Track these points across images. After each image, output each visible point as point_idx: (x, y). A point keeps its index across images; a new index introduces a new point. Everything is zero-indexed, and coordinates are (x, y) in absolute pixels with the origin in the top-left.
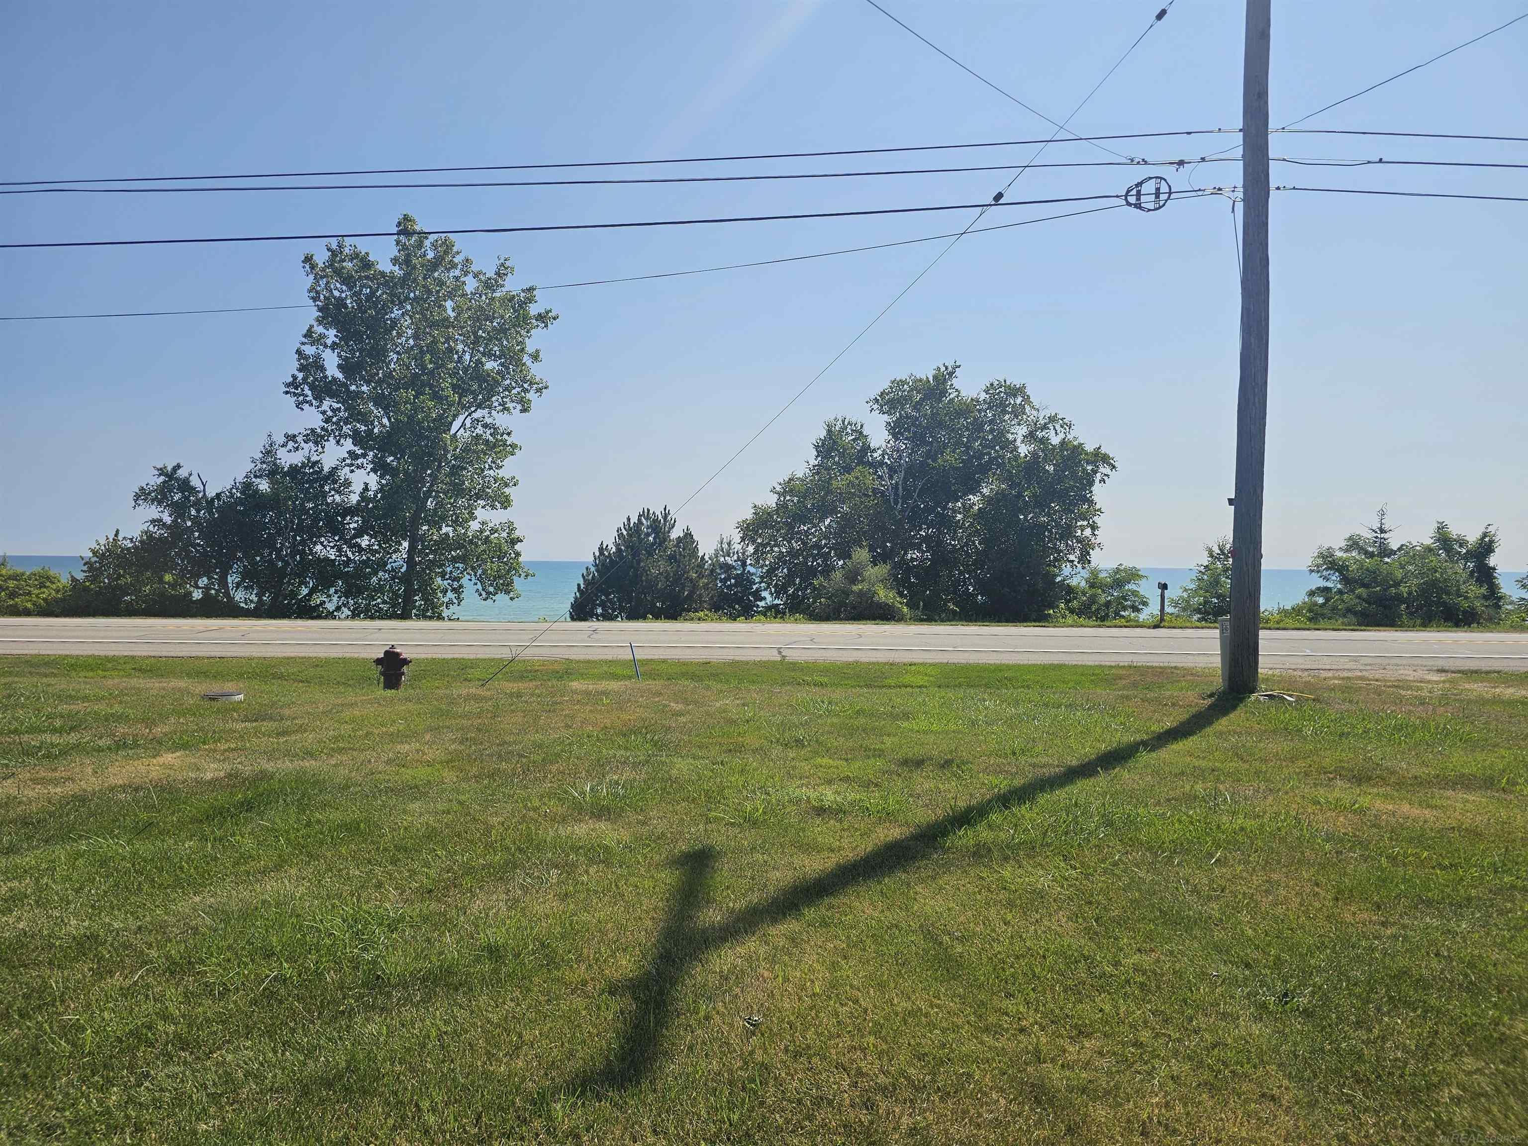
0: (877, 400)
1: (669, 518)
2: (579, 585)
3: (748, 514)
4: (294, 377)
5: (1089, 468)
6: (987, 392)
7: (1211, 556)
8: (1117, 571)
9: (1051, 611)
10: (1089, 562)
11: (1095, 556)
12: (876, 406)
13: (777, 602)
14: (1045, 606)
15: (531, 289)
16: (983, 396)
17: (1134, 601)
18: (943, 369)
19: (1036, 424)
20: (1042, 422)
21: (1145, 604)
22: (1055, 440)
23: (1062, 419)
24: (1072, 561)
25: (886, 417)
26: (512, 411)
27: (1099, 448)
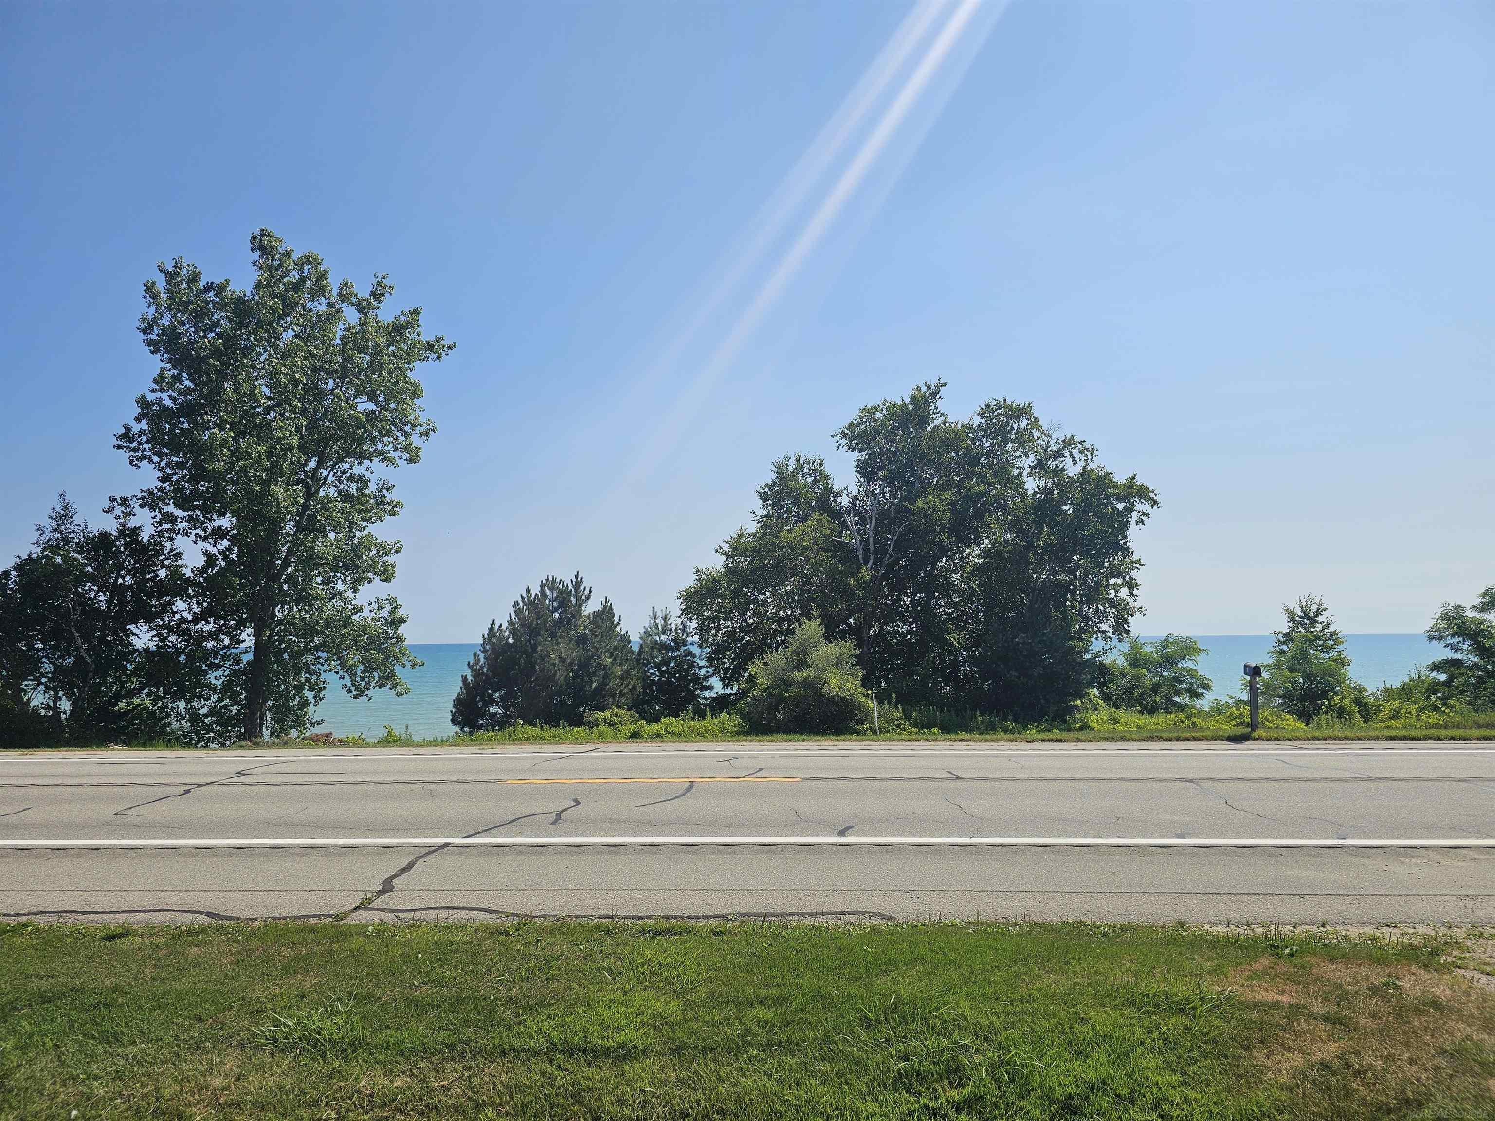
0: (845, 435)
1: (582, 588)
2: (464, 679)
3: (690, 581)
4: (128, 429)
5: (1121, 506)
6: (981, 415)
7: (1292, 620)
8: (1165, 643)
9: (1079, 702)
10: (1128, 632)
11: (1137, 626)
12: (844, 442)
13: (728, 691)
14: (1071, 694)
15: (416, 312)
16: (977, 421)
17: (1191, 684)
18: (924, 389)
19: (1046, 450)
20: (1055, 448)
21: (1207, 687)
22: (1073, 471)
23: (1081, 443)
24: (1104, 632)
25: (856, 455)
26: (398, 461)
27: (1133, 478)
